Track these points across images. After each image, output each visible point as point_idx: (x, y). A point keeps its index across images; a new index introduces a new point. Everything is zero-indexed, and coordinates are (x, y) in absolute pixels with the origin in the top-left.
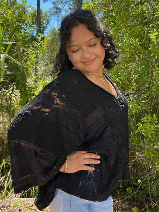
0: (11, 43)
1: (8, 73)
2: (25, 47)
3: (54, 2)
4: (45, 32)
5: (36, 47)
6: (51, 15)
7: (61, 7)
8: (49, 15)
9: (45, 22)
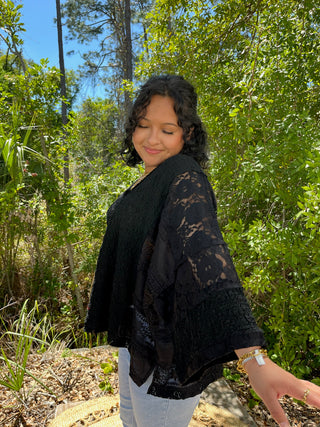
0: (30, 128)
1: (30, 174)
2: (52, 134)
3: (85, 55)
4: (74, 105)
5: (68, 134)
6: (81, 76)
7: (96, 62)
8: (77, 77)
9: (72, 88)
